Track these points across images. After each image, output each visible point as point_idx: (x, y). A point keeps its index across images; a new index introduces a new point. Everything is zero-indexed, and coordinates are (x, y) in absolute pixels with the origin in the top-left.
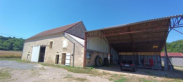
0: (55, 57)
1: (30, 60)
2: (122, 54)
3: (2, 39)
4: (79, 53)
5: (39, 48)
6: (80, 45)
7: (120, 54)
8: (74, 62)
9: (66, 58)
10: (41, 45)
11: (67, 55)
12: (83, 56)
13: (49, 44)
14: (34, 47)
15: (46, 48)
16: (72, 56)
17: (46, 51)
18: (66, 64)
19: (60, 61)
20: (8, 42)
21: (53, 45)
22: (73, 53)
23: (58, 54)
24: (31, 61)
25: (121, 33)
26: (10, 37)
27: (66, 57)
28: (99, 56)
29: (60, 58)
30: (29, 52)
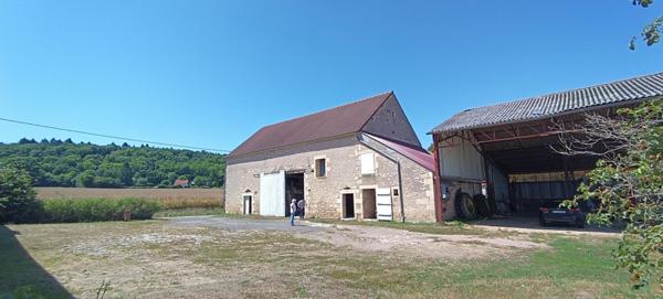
0: (340, 201)
1: (258, 211)
2: (520, 178)
3: (94, 153)
4: (418, 187)
5: (281, 178)
6: (418, 166)
7: (511, 181)
8: (405, 210)
9: (378, 202)
10: (288, 169)
11: (378, 192)
12: (431, 193)
13: (313, 167)
14: (262, 175)
15: (306, 176)
16: (396, 194)
17: (306, 185)
18: (379, 218)
19: (358, 210)
20: (111, 161)
21: (327, 169)
22: (398, 188)
23: (349, 192)
24: (262, 213)
25: (542, 132)
26: (113, 144)
27: (377, 198)
28: (463, 191)
29: (358, 201)
30: (248, 191)
